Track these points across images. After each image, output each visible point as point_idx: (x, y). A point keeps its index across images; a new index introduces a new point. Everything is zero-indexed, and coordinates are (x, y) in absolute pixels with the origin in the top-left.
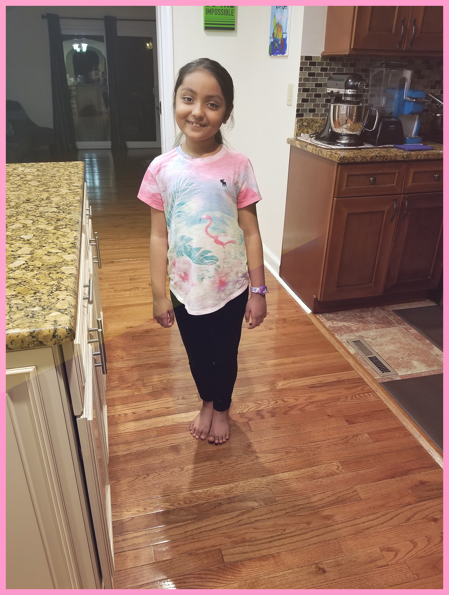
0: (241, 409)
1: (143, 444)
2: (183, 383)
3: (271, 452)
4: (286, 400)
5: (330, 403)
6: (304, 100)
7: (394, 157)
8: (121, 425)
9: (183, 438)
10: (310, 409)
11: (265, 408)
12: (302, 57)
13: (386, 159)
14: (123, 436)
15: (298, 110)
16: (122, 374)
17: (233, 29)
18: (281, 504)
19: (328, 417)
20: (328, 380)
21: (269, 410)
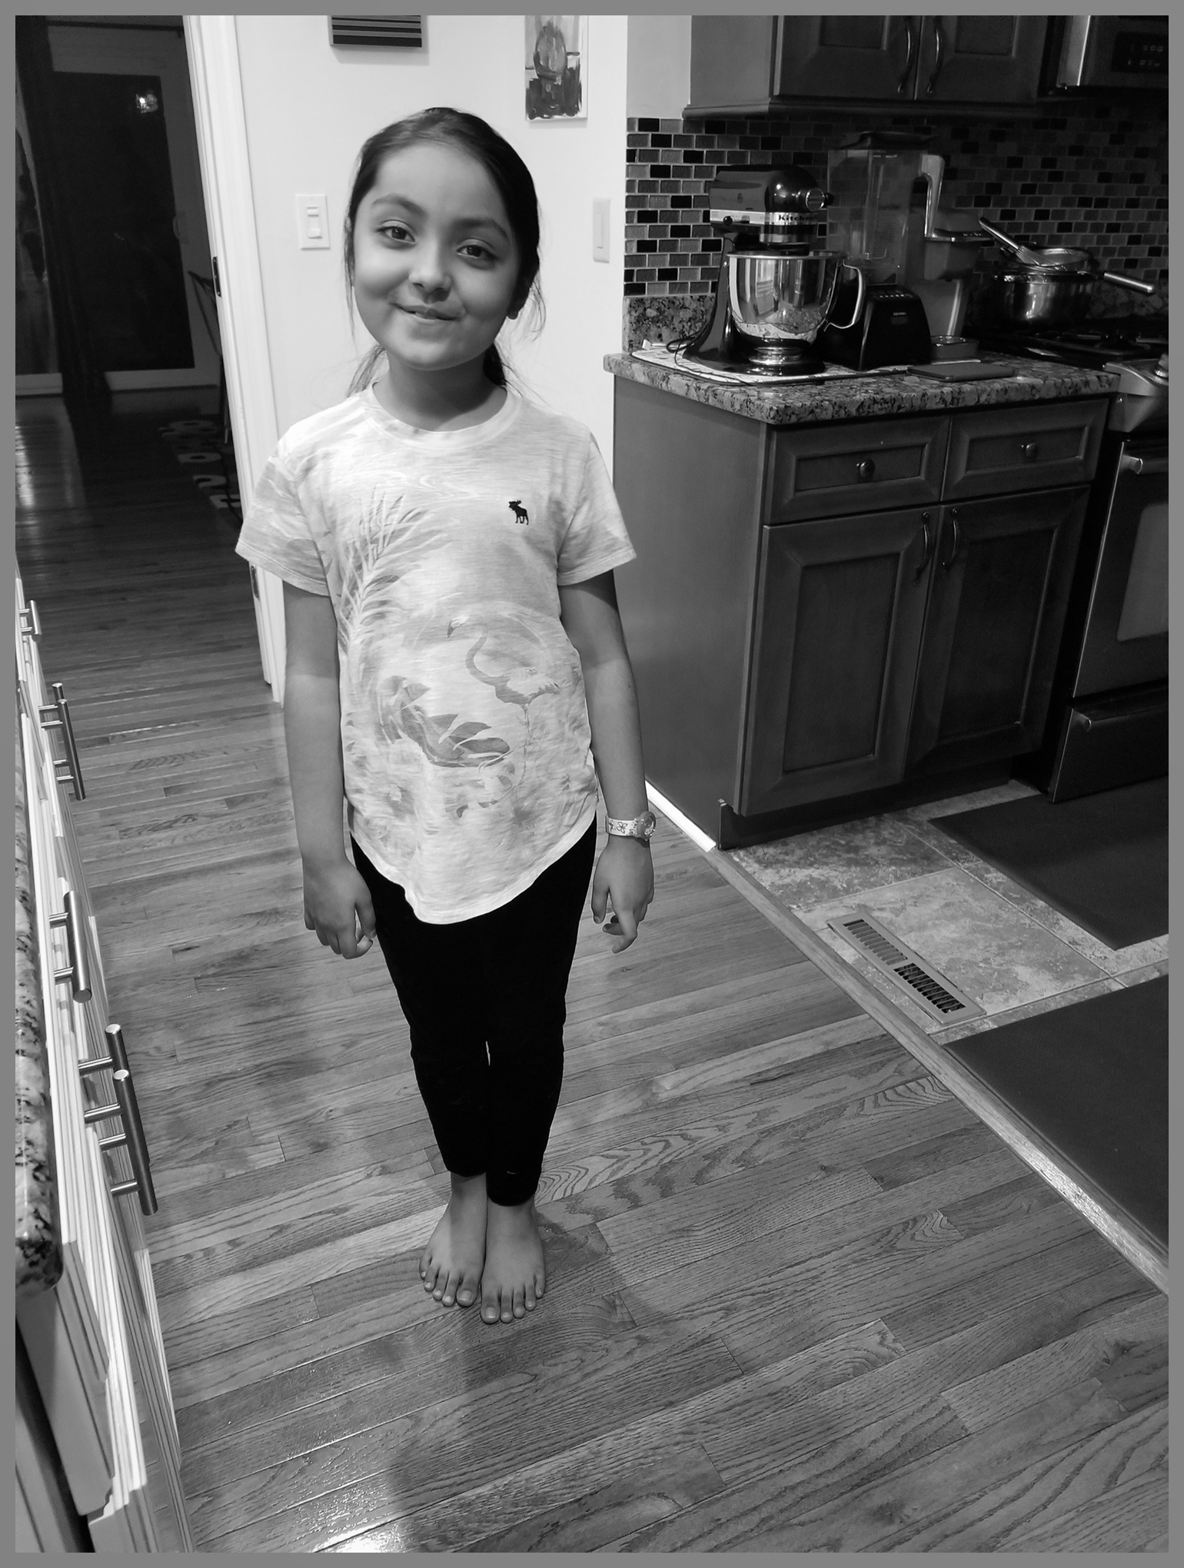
0: (566, 1184)
1: (277, 1349)
2: (376, 1119)
3: (679, 1316)
4: (693, 1133)
5: (818, 1126)
6: (643, 246)
7: (919, 402)
8: (195, 1290)
9: (403, 1309)
10: (768, 1153)
11: (638, 1170)
12: (630, 121)
13: (899, 407)
14: (210, 1330)
15: (628, 275)
16: (180, 1111)
17: (417, 43)
18: (742, 1494)
19: (823, 1174)
20: (799, 1054)
21: (651, 1174)
